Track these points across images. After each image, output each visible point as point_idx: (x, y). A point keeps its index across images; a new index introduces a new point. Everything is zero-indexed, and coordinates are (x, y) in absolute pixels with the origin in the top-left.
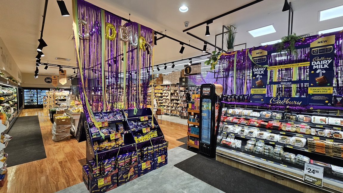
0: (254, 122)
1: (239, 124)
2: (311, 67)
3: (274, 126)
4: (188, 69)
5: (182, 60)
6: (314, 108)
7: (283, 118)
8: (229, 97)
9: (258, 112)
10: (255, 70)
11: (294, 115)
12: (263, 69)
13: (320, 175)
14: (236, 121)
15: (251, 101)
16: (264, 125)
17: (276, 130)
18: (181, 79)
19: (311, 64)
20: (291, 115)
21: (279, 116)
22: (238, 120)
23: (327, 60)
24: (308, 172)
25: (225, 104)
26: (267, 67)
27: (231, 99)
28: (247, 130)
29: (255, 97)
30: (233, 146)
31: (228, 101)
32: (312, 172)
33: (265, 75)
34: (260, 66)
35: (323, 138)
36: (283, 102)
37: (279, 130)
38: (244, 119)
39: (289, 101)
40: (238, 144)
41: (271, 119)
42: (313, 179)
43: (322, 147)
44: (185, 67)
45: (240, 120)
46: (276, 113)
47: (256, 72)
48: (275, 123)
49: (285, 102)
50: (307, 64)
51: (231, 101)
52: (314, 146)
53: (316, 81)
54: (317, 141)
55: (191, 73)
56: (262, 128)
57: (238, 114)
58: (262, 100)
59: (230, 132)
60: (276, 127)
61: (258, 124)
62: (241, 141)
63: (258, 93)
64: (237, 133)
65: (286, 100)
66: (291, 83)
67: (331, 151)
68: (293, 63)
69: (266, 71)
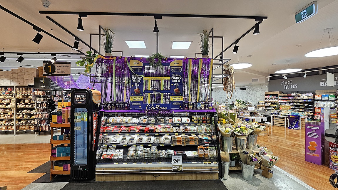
0: (134, 128)
1: (120, 132)
2: (171, 80)
3: (150, 130)
4: (50, 67)
5: (39, 53)
6: (175, 112)
7: (156, 121)
8: (109, 105)
9: (137, 118)
10: (133, 78)
11: (163, 118)
12: (140, 79)
13: (180, 163)
14: (117, 130)
15: (131, 109)
16: (143, 130)
17: (151, 133)
18: (37, 80)
19: (171, 78)
20: (161, 118)
21: (153, 120)
22: (119, 128)
23: (179, 77)
24: (175, 162)
25: (105, 112)
26: (143, 77)
27: (111, 107)
28: (128, 138)
29: (134, 104)
30: (116, 158)
31: (108, 110)
32: (176, 162)
33: (141, 84)
34: (138, 75)
35: (180, 133)
36: (155, 108)
37: (154, 133)
38: (125, 126)
39: (160, 107)
40: (120, 153)
41: (148, 123)
42: (178, 167)
43: (180, 140)
44: (45, 64)
45: (121, 129)
46: (151, 118)
47: (134, 80)
48: (151, 127)
49: (157, 108)
50: (169, 78)
51: (111, 109)
52: (176, 140)
53: (174, 92)
54: (177, 136)
55: (55, 73)
56: (141, 133)
57: (119, 122)
58: (140, 107)
59: (111, 143)
60: (152, 130)
61: (137, 130)
62: (122, 150)
63: (136, 100)
64: (119, 143)
65: (158, 106)
66: (160, 92)
67: (185, 142)
68: (161, 76)
69: (142, 80)
